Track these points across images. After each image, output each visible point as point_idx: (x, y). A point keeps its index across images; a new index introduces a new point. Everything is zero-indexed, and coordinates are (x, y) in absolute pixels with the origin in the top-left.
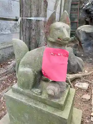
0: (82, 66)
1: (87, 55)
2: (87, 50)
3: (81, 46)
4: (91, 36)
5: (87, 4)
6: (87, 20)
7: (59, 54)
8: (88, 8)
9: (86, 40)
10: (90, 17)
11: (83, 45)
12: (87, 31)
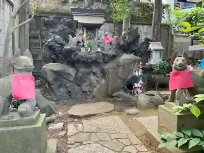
0: (55, 108)
1: (61, 98)
2: (60, 92)
3: (52, 88)
4: (60, 75)
5: (49, 40)
6: (52, 57)
7: (26, 78)
8: (51, 44)
9: (55, 80)
10: (55, 54)
11: (52, 86)
12: (54, 69)
